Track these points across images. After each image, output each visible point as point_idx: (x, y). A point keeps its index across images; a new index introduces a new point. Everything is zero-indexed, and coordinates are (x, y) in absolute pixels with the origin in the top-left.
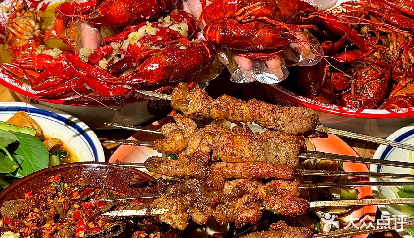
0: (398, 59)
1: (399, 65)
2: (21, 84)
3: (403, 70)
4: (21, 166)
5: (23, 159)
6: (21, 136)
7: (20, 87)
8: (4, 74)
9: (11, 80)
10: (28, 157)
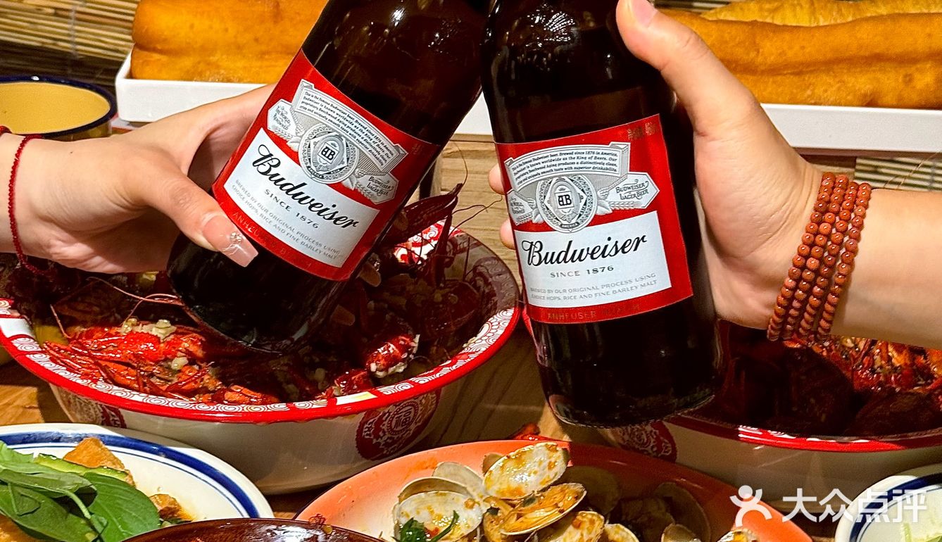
0: (867, 354)
1: (868, 364)
2: (95, 381)
3: (875, 376)
4: (102, 536)
5: (105, 523)
6: (99, 480)
7: (93, 386)
8: (57, 363)
9: (72, 374)
10: (115, 520)
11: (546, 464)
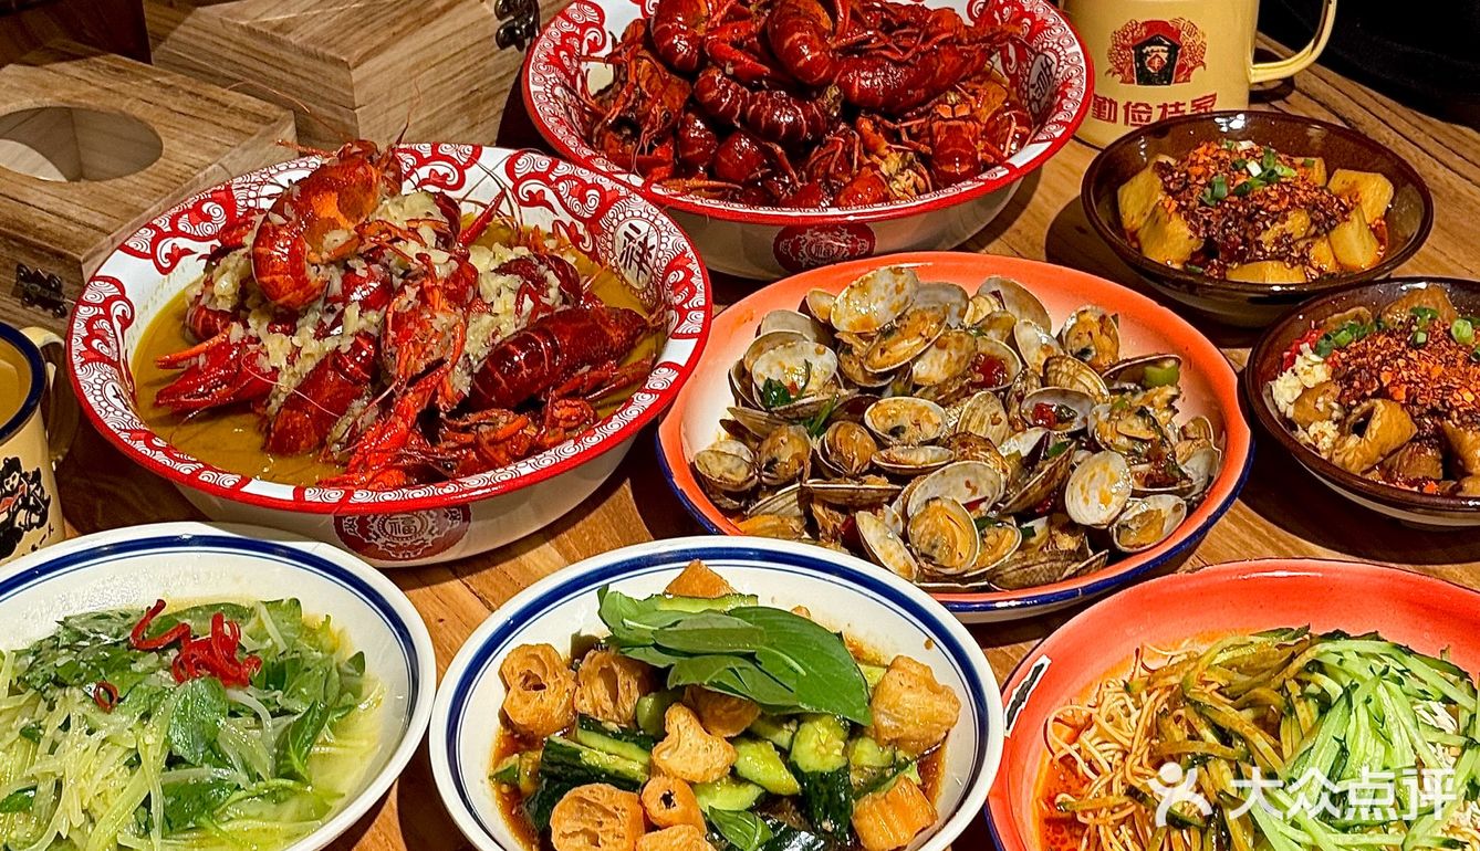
11: (892, 287)
